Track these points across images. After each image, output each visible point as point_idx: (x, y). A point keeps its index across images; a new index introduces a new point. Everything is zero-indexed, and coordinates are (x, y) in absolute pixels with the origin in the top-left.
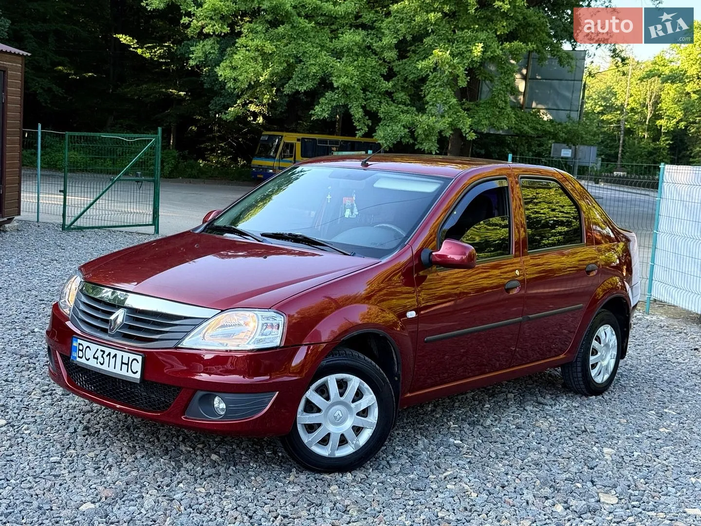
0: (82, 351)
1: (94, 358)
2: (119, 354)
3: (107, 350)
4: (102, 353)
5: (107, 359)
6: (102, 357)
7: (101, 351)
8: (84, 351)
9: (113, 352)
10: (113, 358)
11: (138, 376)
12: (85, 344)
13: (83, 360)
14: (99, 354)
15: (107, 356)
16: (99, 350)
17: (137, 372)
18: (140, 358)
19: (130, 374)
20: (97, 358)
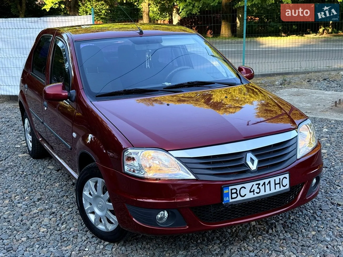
0: (236, 193)
1: (250, 192)
2: (272, 180)
3: (261, 182)
4: (258, 185)
5: (262, 188)
6: (258, 188)
7: (256, 184)
8: (238, 192)
9: (267, 181)
10: (267, 185)
11: (288, 187)
12: (238, 187)
13: (239, 198)
14: (255, 187)
15: (262, 186)
16: (255, 185)
17: (287, 184)
18: (287, 176)
19: (282, 188)
20: (254, 191)
